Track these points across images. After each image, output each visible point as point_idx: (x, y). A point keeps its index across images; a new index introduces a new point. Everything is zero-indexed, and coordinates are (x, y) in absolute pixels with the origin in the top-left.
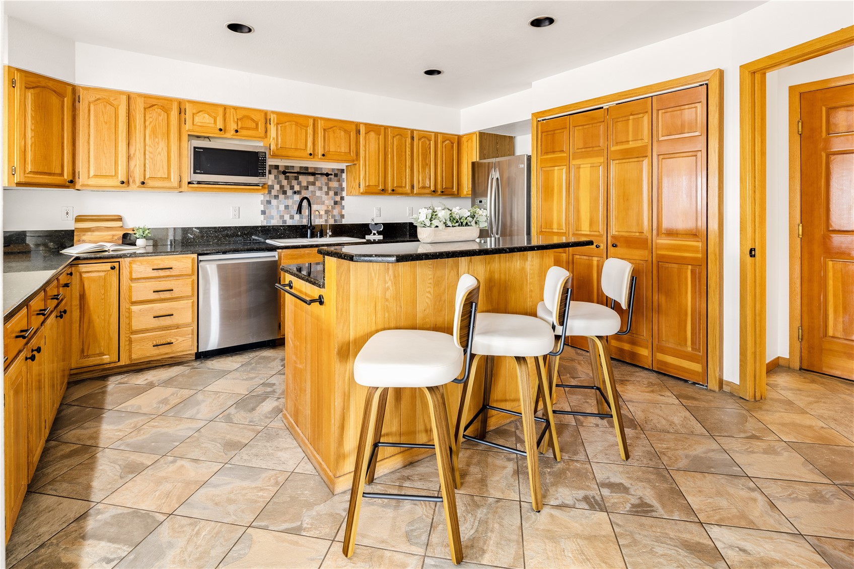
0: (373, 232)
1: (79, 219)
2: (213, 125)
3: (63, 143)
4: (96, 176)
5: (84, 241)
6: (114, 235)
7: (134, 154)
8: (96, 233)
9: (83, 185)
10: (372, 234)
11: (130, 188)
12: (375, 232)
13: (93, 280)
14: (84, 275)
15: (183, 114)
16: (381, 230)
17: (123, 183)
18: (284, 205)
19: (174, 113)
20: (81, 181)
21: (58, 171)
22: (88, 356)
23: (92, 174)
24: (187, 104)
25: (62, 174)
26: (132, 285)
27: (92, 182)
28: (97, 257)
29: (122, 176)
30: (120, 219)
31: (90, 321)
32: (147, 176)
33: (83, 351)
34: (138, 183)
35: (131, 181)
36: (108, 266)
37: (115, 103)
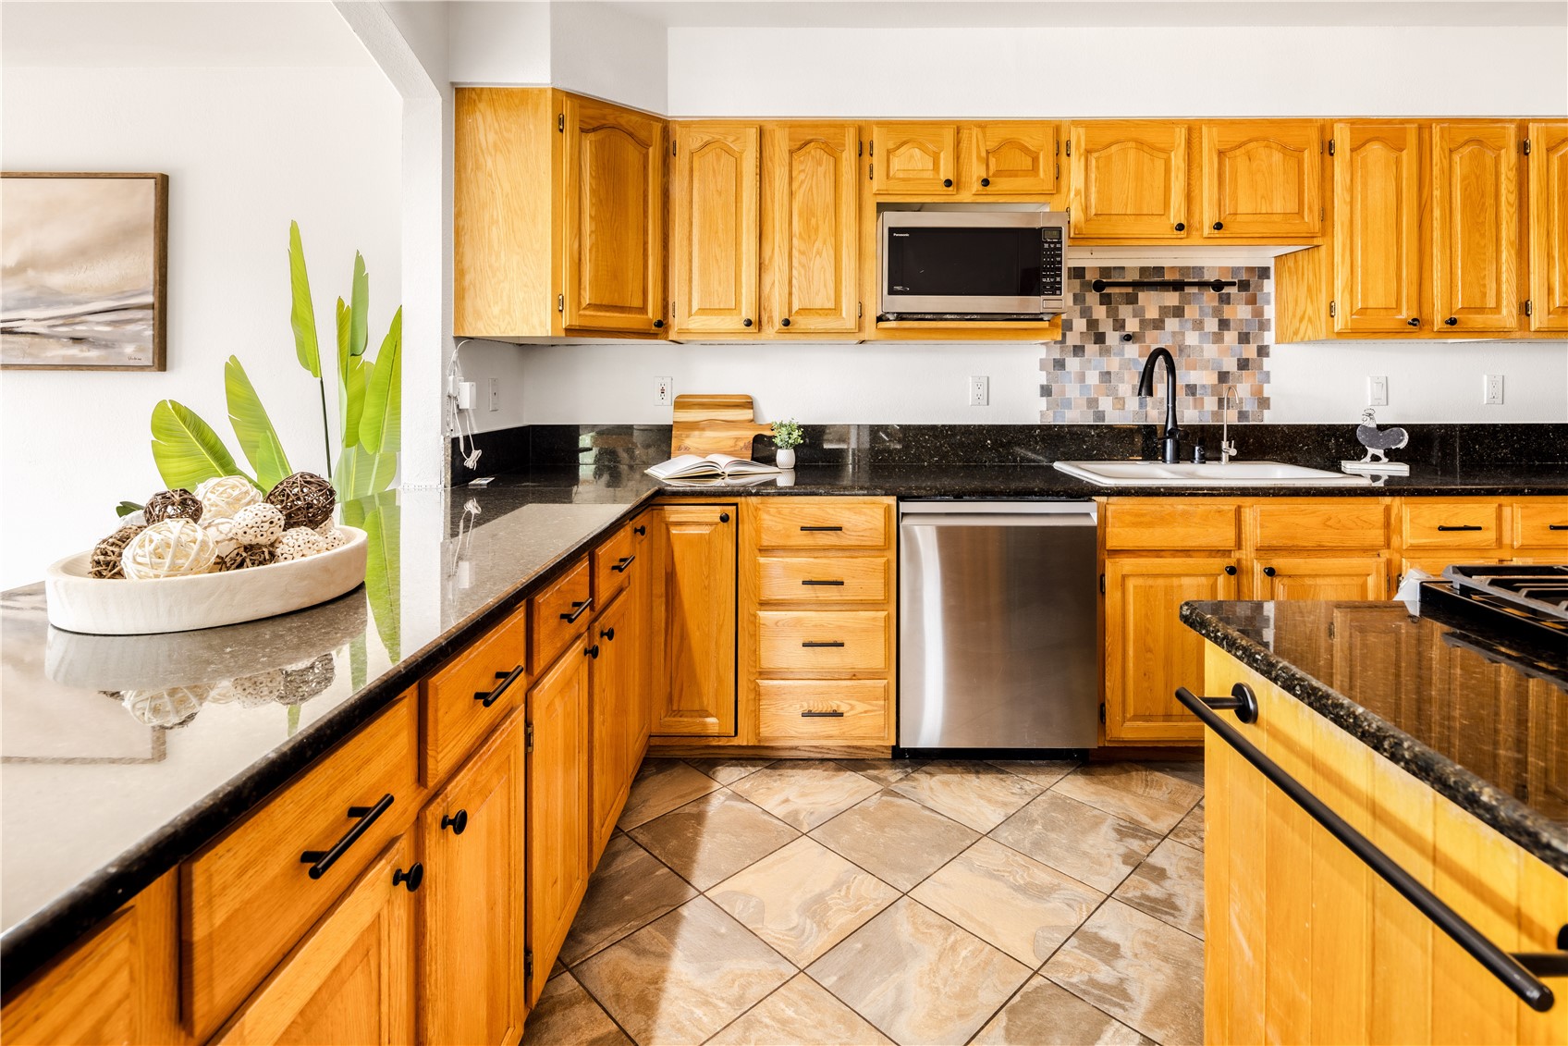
0: (1371, 451)
1: (682, 403)
2: (929, 175)
3: (645, 243)
4: (703, 311)
5: (687, 450)
6: (737, 439)
7: (772, 258)
8: (709, 434)
9: (681, 332)
10: (1368, 458)
11: (763, 335)
12: (1380, 453)
13: (690, 540)
14: (674, 531)
15: (866, 155)
16: (1402, 445)
17: (749, 323)
18: (1098, 372)
19: (849, 156)
20: (678, 321)
21: (637, 303)
22: (679, 713)
23: (695, 308)
24: (875, 129)
25: (643, 310)
26: (762, 560)
27: (697, 323)
28: (699, 492)
29: (748, 311)
30: (749, 404)
31: (684, 637)
32: (795, 307)
33: (670, 699)
34: (778, 324)
35: (765, 319)
36: (713, 513)
37: (736, 147)
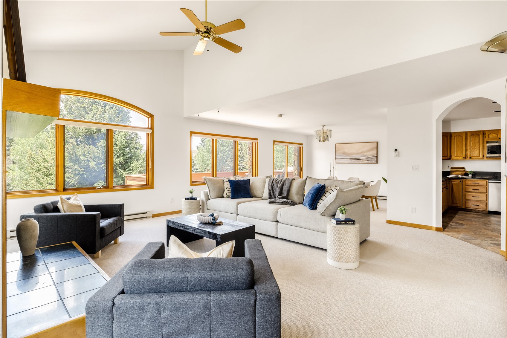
1: (452, 168)
2: (496, 137)
3: (447, 148)
4: (456, 156)
5: (453, 174)
6: (462, 173)
7: (468, 149)
8: (457, 172)
9: (453, 159)
11: (466, 159)
13: (455, 184)
14: (453, 183)
15: (484, 135)
17: (464, 158)
19: (481, 135)
20: (452, 157)
21: (446, 156)
22: (454, 204)
23: (455, 156)
24: (486, 131)
25: (447, 157)
26: (466, 187)
27: (455, 158)
28: (457, 178)
29: (464, 156)
30: (464, 168)
31: (454, 195)
32: (472, 156)
33: (452, 202)
34: (469, 158)
35: (467, 157)
36: (459, 181)
37: (462, 135)
